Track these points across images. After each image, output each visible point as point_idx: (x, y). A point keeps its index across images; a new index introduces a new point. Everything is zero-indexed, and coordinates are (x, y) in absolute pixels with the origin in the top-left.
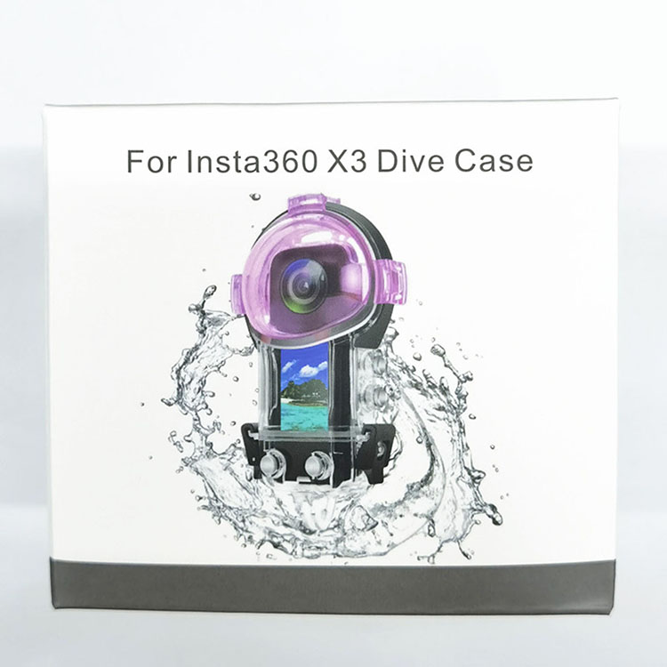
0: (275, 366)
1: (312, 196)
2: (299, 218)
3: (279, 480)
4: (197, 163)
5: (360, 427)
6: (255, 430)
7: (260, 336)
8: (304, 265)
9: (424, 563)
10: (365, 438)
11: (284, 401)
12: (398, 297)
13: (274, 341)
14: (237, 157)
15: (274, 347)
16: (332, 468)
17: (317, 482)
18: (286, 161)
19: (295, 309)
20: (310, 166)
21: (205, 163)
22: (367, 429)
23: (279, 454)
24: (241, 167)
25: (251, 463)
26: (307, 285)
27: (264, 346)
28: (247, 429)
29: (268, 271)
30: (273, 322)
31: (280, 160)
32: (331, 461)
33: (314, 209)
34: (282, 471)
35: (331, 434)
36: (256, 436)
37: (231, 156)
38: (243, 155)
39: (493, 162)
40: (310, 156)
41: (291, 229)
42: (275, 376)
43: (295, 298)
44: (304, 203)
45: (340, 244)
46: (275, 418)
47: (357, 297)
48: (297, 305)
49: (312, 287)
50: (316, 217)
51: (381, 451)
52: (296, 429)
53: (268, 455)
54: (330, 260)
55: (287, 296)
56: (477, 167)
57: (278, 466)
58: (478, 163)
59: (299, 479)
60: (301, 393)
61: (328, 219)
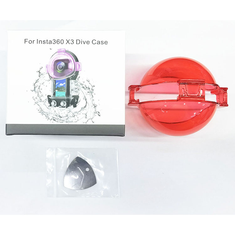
0: (54, 83)
1: (63, 49)
2: (60, 53)
3: (55, 107)
4: (39, 42)
5: (72, 96)
6: (50, 96)
7: (51, 77)
8: (61, 63)
9: (84, 124)
10: (73, 98)
11: (56, 91)
12: (80, 70)
13: (54, 78)
14: (47, 41)
15: (54, 80)
16: (66, 104)
17: (63, 107)
18: (57, 42)
19: (59, 72)
20: (62, 43)
21: (40, 42)
22: (73, 96)
23: (55, 101)
24: (48, 43)
25: (49, 103)
26: (61, 67)
27: (52, 79)
28: (48, 96)
29: (53, 64)
30: (54, 74)
31: (56, 41)
32: (66, 103)
33: (63, 51)
34: (56, 105)
35: (66, 97)
36: (50, 98)
37: (46, 40)
38: (48, 40)
39: (99, 42)
40: (62, 41)
41: (58, 55)
42: (54, 86)
43: (59, 70)
44: (61, 50)
45: (68, 59)
46: (54, 94)
47: (72, 69)
48: (59, 71)
49: (62, 67)
50: (63, 53)
51: (76, 101)
52: (58, 96)
53: (53, 101)
54: (66, 62)
55: (57, 69)
56: (96, 43)
57: (55, 104)
58: (97, 42)
59: (59, 106)
60: (59, 89)
61: (66, 53)
